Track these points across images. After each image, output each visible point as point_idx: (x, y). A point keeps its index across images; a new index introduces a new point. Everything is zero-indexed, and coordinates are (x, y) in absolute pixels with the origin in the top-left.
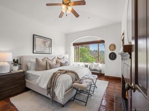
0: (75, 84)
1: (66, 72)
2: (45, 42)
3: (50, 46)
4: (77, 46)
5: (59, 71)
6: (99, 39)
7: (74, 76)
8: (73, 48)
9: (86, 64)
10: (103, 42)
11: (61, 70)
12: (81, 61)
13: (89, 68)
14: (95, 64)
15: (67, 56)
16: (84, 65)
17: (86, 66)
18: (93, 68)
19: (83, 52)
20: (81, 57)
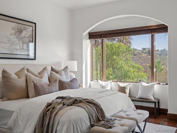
0: (96, 128)
1: (76, 102)
2: (20, 31)
3: (34, 39)
4: (100, 40)
5: (59, 101)
6: (153, 22)
7: (93, 110)
8: (87, 44)
9: (122, 85)
10: (163, 29)
11: (63, 98)
12: (108, 79)
13: (130, 96)
14: (145, 84)
15: (74, 65)
16: (117, 88)
17: (122, 90)
18: (139, 95)
19: (114, 54)
20: (107, 67)
